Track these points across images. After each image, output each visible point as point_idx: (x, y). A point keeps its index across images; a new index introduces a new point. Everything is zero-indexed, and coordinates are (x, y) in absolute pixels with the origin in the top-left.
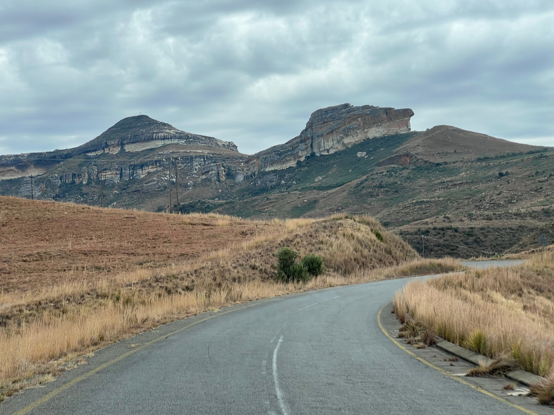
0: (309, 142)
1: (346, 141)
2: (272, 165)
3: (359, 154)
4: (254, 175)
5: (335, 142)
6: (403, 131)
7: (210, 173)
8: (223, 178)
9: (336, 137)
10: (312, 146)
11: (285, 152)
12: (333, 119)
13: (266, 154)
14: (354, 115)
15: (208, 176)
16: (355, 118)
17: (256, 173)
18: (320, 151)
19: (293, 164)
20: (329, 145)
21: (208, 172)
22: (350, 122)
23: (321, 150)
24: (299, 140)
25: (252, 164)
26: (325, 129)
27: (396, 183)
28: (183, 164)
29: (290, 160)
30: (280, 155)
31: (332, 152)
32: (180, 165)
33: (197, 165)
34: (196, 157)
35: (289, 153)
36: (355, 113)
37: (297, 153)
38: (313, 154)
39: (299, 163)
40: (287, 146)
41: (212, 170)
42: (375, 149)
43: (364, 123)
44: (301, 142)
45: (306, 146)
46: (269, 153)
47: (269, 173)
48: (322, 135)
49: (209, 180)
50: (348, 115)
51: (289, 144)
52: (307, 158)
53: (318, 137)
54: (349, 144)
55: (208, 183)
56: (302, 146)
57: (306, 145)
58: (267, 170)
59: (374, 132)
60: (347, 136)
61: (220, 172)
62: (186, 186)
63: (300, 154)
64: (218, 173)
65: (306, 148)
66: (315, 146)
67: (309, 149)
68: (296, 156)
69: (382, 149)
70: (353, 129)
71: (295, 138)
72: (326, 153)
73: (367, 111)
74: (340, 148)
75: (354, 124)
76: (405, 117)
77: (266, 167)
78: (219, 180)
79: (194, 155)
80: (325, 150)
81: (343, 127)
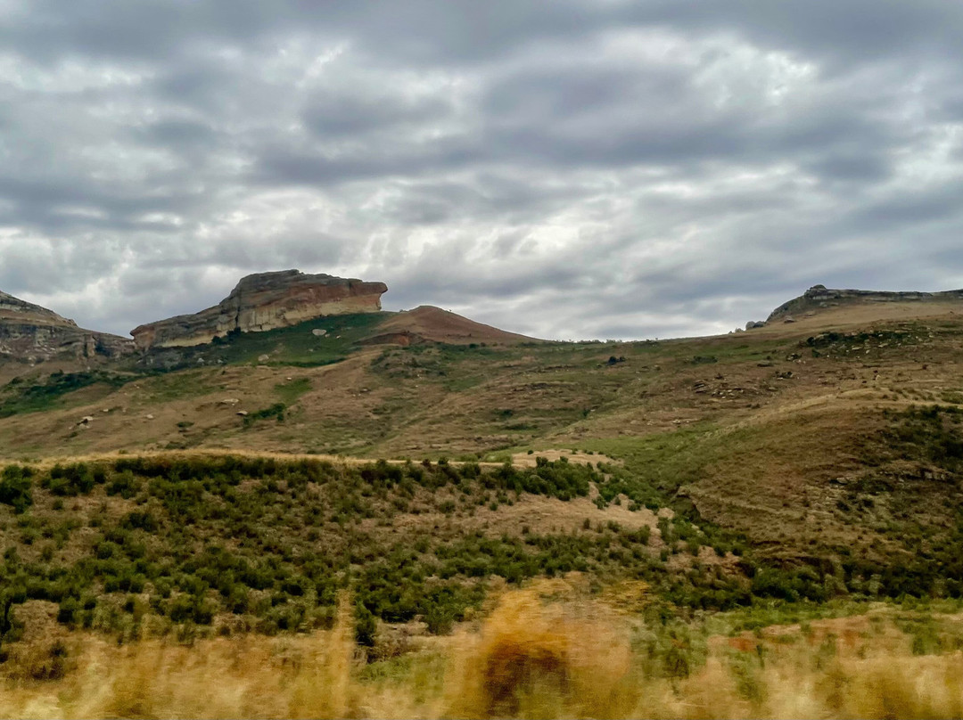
0: (234, 314)
1: (290, 316)
2: (174, 339)
3: (316, 332)
4: (143, 350)
5: (272, 316)
6: (370, 309)
7: (74, 345)
8: (92, 353)
9: (275, 310)
10: (237, 319)
11: (197, 324)
12: (273, 286)
13: (165, 325)
14: (305, 284)
15: (70, 348)
16: (306, 288)
17: (147, 349)
18: (249, 327)
19: (207, 339)
20: (265, 320)
21: (70, 343)
22: (296, 293)
23: (251, 324)
24: (218, 311)
25: (142, 337)
26: (260, 299)
27: (434, 363)
28: (21, 333)
29: (203, 335)
30: (187, 327)
31: (266, 328)
32: (17, 334)
33: (40, 337)
34: (41, 327)
35: (203, 326)
36: (306, 282)
37: (215, 326)
38: (238, 330)
39: (216, 340)
40: (199, 316)
41: (78, 341)
42: (338, 327)
43: (317, 296)
44: (222, 313)
45: (229, 319)
46: (170, 324)
47: (168, 349)
48: (254, 307)
49: (72, 354)
50: (295, 284)
51: (202, 315)
52: (230, 333)
53: (248, 308)
54: (293, 319)
55: (71, 357)
56: (224, 318)
57: (230, 316)
58: (165, 345)
59: (330, 308)
60: (291, 309)
61: (88, 344)
62: (25, 361)
63: (219, 328)
64: (86, 346)
65: (229, 322)
66: (242, 319)
67: (234, 323)
68: (211, 329)
69: (349, 328)
70: (302, 302)
71: (214, 307)
72: (257, 330)
73: (324, 281)
74: (279, 324)
75: (302, 295)
76: (375, 292)
77: (163, 341)
78: (86, 355)
79: (38, 324)
80: (256, 325)
81: (287, 299)
